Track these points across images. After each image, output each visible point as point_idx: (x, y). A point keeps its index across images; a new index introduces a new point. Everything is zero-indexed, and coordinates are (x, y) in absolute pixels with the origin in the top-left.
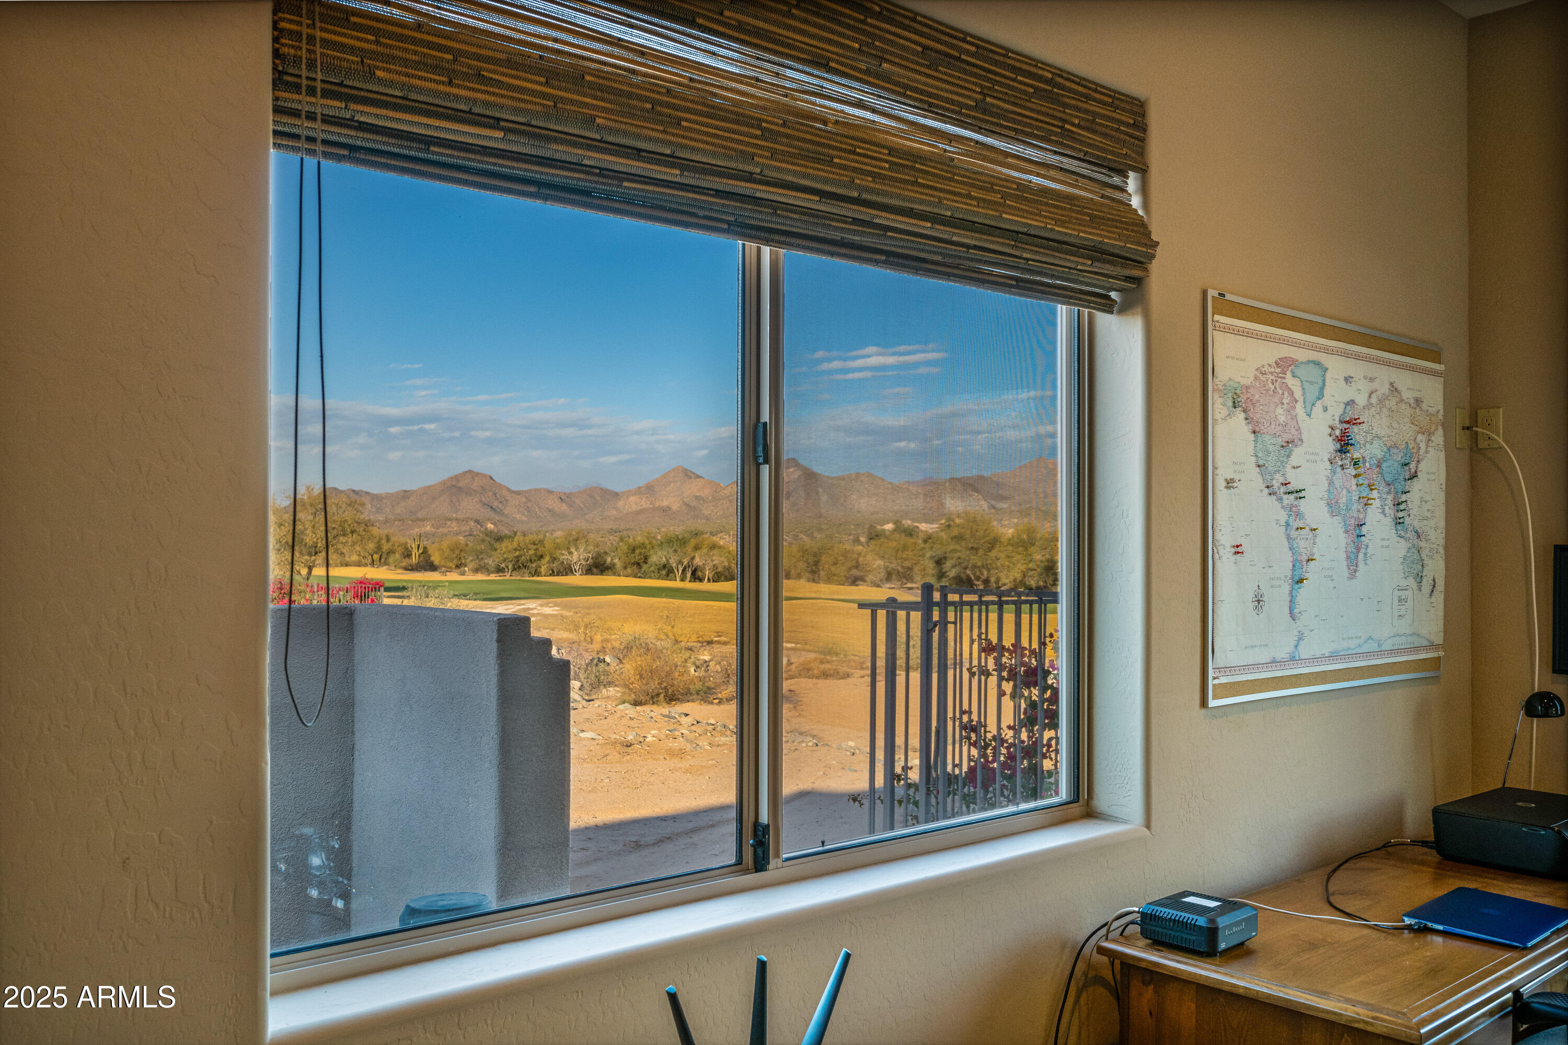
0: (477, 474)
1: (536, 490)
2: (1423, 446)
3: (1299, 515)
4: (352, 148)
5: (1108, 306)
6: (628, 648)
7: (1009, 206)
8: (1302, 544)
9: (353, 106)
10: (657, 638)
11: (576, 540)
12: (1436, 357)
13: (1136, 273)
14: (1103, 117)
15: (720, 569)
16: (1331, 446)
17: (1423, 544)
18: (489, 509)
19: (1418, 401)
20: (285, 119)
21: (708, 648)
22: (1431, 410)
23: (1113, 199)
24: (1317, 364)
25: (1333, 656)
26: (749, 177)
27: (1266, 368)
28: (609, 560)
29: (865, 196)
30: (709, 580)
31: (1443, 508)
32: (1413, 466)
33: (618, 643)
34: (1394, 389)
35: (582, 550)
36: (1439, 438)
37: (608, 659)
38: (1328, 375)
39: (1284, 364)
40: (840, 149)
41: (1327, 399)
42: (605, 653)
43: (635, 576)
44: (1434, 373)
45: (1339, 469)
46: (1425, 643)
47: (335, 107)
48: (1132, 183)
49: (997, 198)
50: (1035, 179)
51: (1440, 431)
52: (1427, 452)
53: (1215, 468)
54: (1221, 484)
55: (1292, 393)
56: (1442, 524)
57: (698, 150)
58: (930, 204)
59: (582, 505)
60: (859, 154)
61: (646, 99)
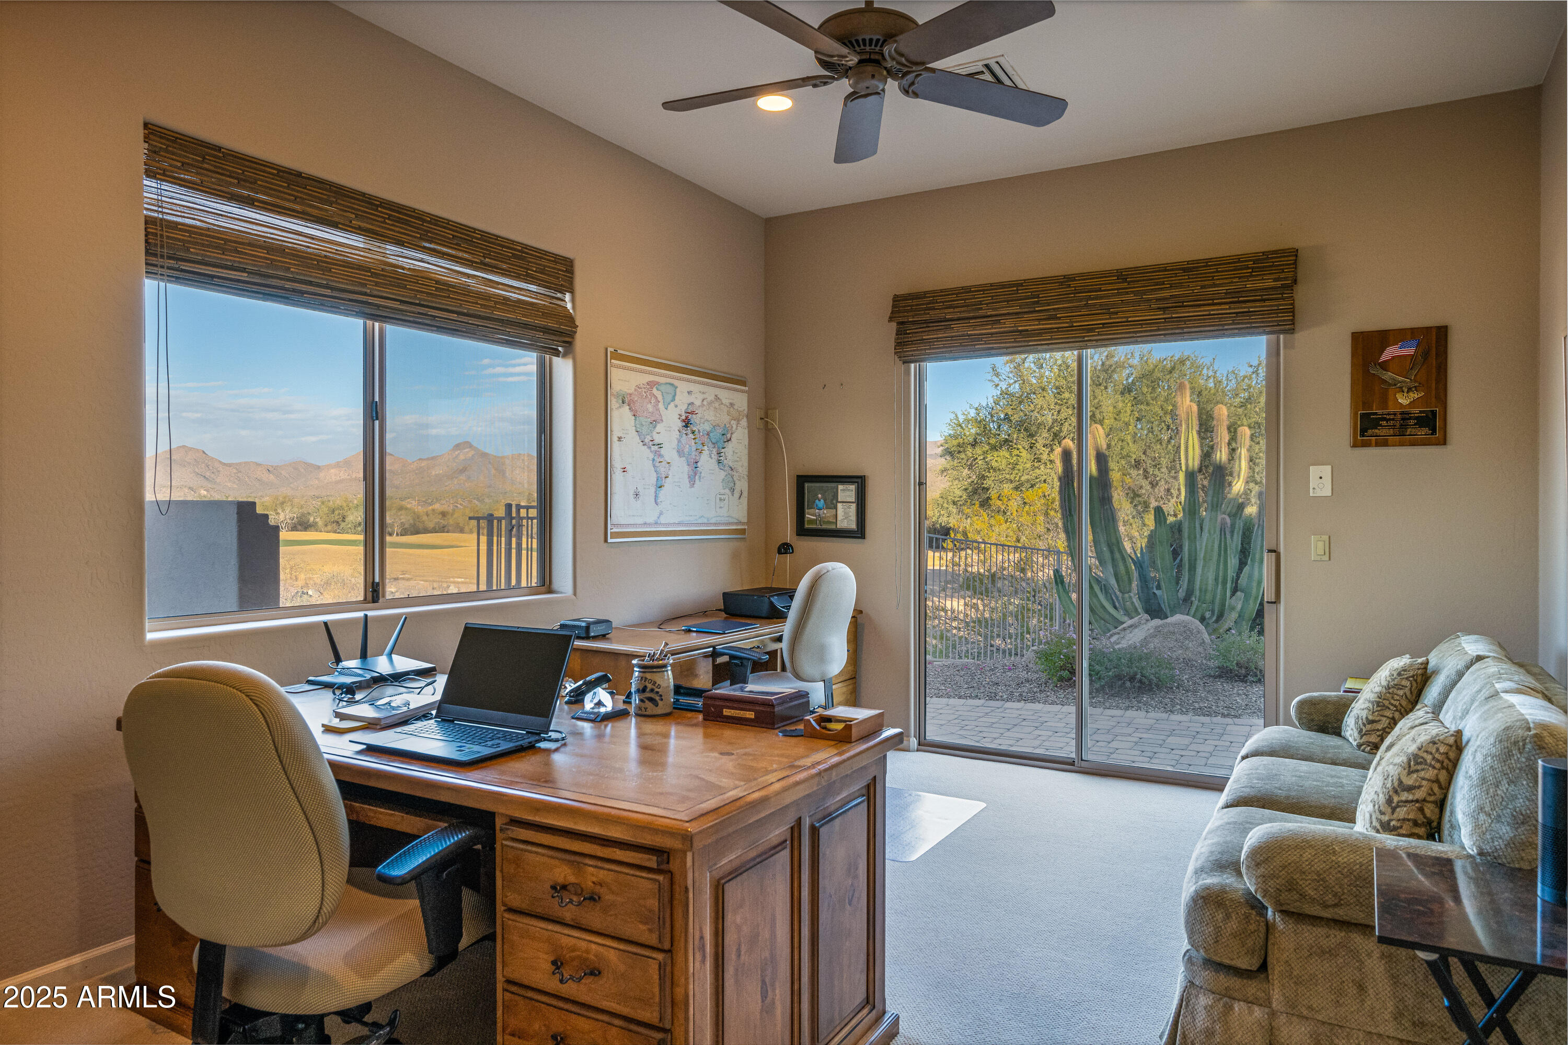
0: (191, 449)
1: (245, 463)
2: (734, 426)
3: (660, 456)
4: (177, 278)
5: (557, 353)
6: (328, 583)
7: (498, 308)
8: (662, 469)
9: (180, 263)
10: (352, 576)
11: (282, 503)
12: (743, 383)
13: (567, 339)
14: (549, 267)
15: (406, 526)
16: (680, 424)
17: (735, 473)
18: (202, 478)
19: (732, 405)
20: (149, 267)
21: (394, 583)
22: (739, 409)
23: (556, 304)
24: (672, 385)
25: (679, 524)
26: (365, 294)
27: (642, 386)
28: (312, 519)
29: (422, 303)
30: (397, 535)
31: (747, 457)
32: (729, 436)
33: (319, 580)
34: (717, 398)
35: (287, 512)
36: (744, 422)
37: (310, 592)
38: (678, 390)
39: (651, 384)
40: (411, 282)
41: (677, 401)
42: (308, 587)
43: (335, 532)
44: (743, 391)
45: (684, 435)
46: (736, 521)
47: (172, 263)
48: (568, 297)
49: (492, 304)
50: (513, 295)
51: (745, 419)
52: (737, 429)
53: (611, 431)
54: (615, 439)
55: (656, 398)
56: (746, 464)
57: (339, 282)
58: (455, 306)
59: (287, 476)
60: (420, 284)
61: (315, 260)
